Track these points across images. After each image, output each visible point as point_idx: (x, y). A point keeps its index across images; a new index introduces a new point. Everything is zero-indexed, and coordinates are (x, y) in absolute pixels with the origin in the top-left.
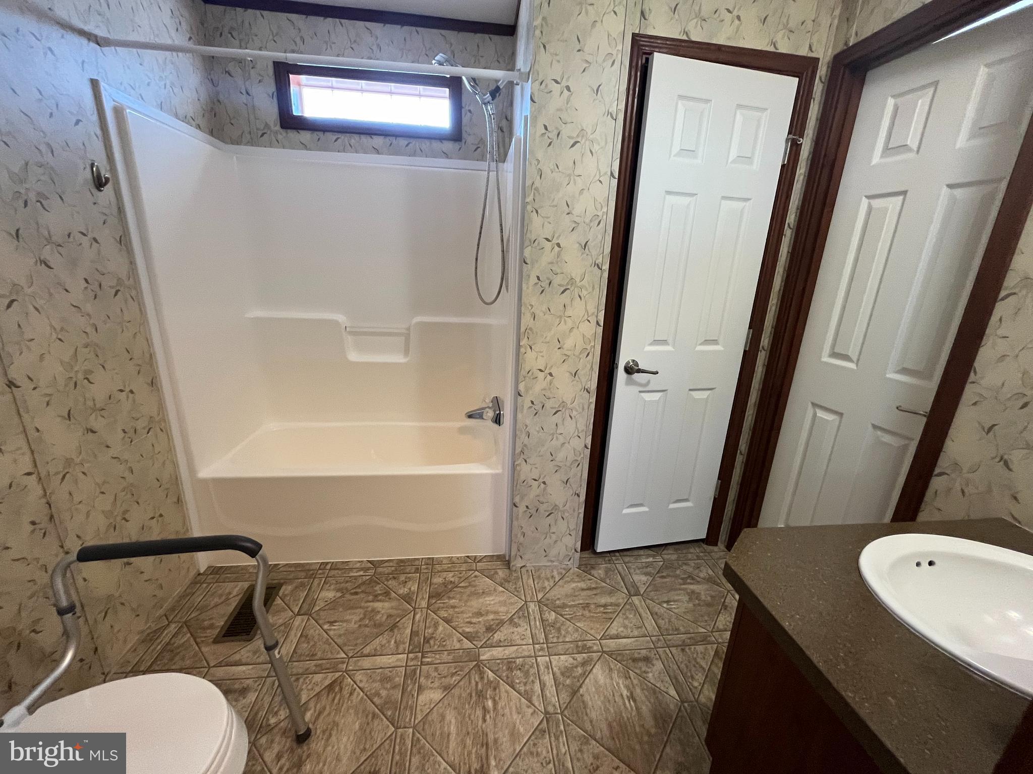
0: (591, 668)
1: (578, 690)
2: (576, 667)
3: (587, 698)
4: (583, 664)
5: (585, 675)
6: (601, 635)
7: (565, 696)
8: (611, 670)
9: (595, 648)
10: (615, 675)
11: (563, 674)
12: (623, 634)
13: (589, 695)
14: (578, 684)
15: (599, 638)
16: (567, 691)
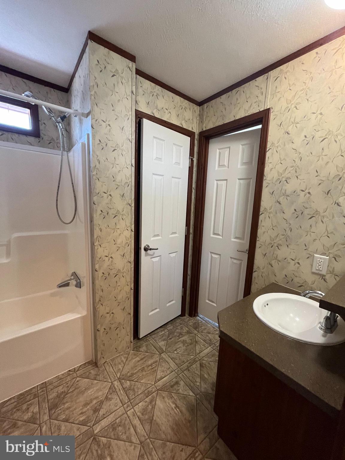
0: (155, 402)
1: (153, 419)
2: (148, 406)
3: (158, 420)
4: (151, 402)
5: (153, 407)
6: (154, 381)
7: (147, 427)
8: (164, 398)
9: (154, 390)
10: (166, 399)
11: (143, 414)
12: (163, 376)
13: (159, 418)
14: (152, 415)
15: (153, 384)
16: (148, 423)
